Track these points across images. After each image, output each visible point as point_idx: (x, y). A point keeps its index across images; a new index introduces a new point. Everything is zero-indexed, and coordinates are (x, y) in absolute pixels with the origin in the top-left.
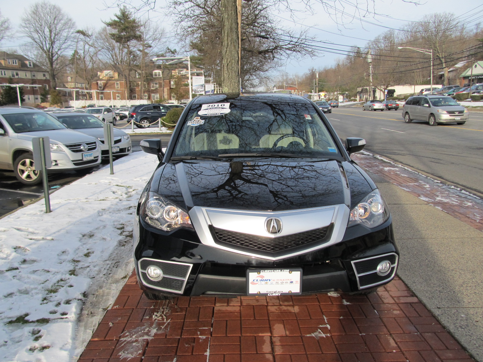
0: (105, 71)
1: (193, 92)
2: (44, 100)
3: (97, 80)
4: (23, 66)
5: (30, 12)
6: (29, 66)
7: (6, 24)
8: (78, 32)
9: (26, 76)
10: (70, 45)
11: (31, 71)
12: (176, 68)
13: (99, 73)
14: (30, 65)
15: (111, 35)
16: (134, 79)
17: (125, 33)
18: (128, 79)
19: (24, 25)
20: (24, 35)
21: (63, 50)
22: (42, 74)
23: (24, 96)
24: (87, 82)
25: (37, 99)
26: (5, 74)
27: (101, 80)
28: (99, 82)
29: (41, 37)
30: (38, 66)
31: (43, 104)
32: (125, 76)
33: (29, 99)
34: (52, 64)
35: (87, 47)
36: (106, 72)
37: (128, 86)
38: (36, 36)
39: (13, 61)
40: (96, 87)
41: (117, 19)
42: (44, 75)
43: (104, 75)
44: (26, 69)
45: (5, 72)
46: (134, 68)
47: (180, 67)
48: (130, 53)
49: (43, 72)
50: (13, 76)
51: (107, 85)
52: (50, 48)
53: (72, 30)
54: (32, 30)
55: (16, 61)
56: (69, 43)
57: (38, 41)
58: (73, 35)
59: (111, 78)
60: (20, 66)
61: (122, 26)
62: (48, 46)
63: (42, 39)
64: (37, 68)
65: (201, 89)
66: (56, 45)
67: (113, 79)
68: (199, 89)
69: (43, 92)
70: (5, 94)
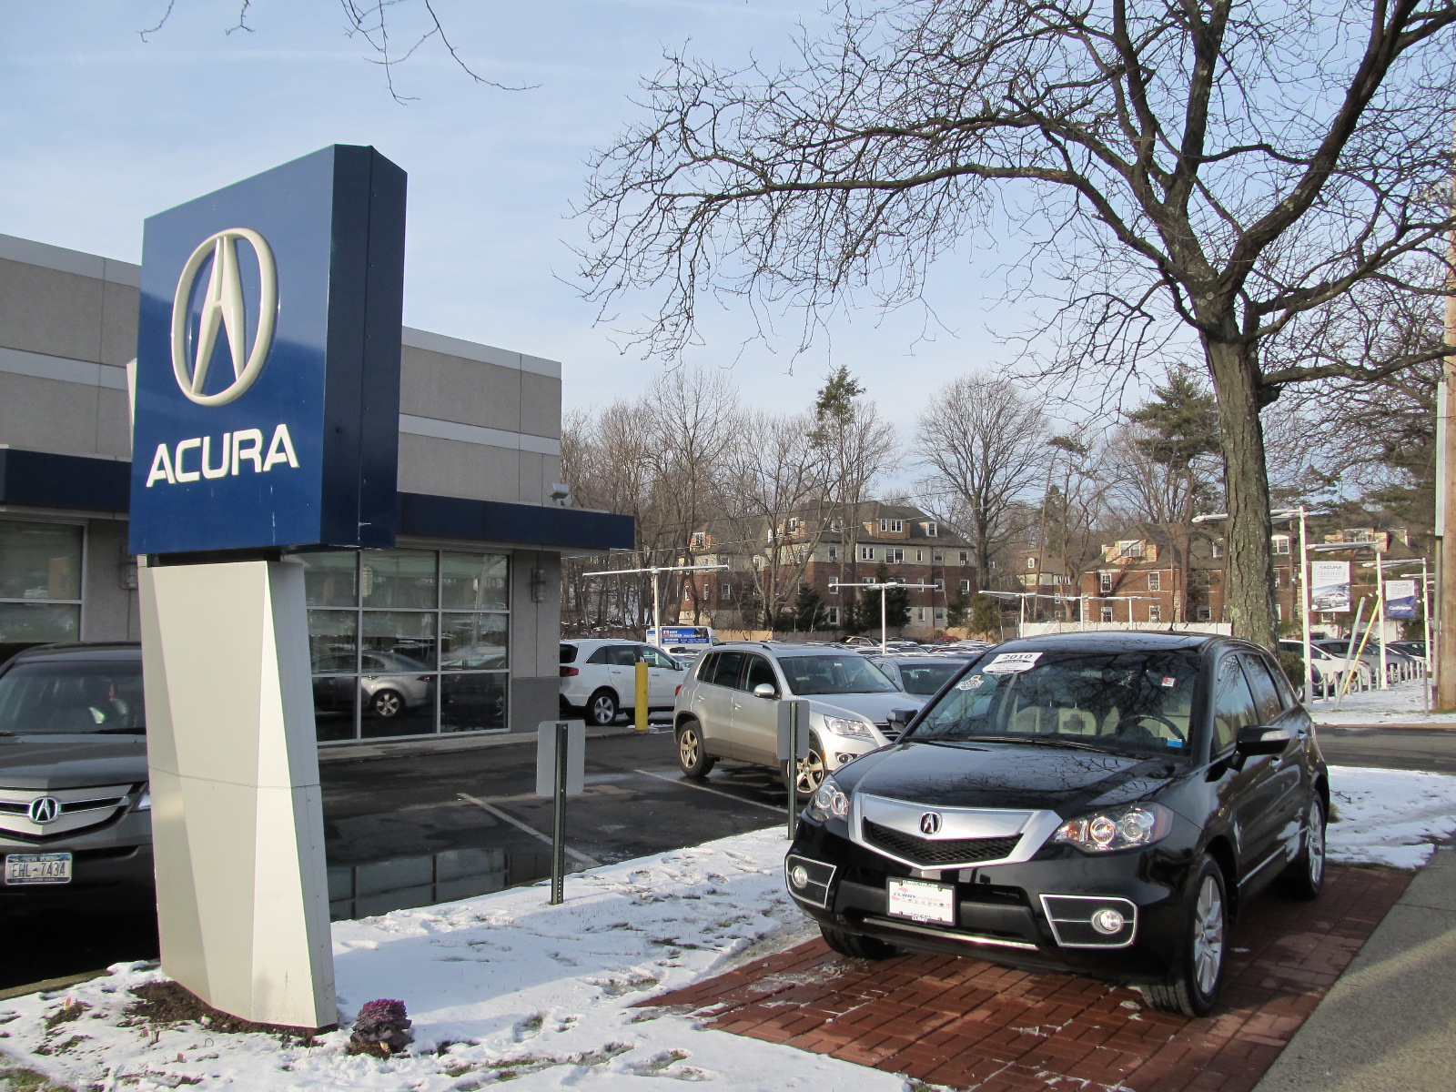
0: (1120, 542)
1: (1314, 607)
2: (953, 622)
3: (1098, 567)
4: (915, 535)
5: (943, 405)
6: (928, 534)
7: (886, 437)
8: (1056, 442)
9: (919, 559)
10: (1032, 478)
11: (932, 547)
12: (1338, 527)
13: (1104, 549)
14: (932, 532)
15: (1140, 443)
16: (1202, 563)
17: (1182, 437)
18: (1184, 562)
19: (925, 435)
20: (923, 459)
21: (1013, 490)
22: (957, 553)
23: (908, 610)
24: (1069, 573)
25: (940, 616)
26: (871, 556)
27: (1110, 565)
28: (1103, 572)
29: (962, 461)
30: (948, 533)
31: (951, 632)
32: (1177, 553)
33: (921, 617)
34: (983, 527)
35: (1075, 479)
36: (1122, 544)
37: (1185, 581)
38: (950, 458)
39: (893, 523)
40: (1092, 585)
41: (1158, 401)
42: (963, 557)
43: (1116, 552)
44: (920, 541)
45: (871, 550)
46: (1204, 532)
47: (1350, 524)
48: (1196, 488)
49: (959, 547)
50: (890, 559)
51: (1124, 582)
52: (980, 489)
53: (1041, 439)
54: (944, 445)
55: (899, 523)
56: (1030, 471)
57: (955, 471)
58: (1041, 452)
59: (1135, 561)
60: (909, 536)
61: (1174, 418)
62: (976, 482)
63: (964, 467)
64: (945, 540)
65: (1340, 598)
66: (998, 479)
67: (1143, 562)
68: (1332, 598)
69: (954, 599)
70: (865, 603)
